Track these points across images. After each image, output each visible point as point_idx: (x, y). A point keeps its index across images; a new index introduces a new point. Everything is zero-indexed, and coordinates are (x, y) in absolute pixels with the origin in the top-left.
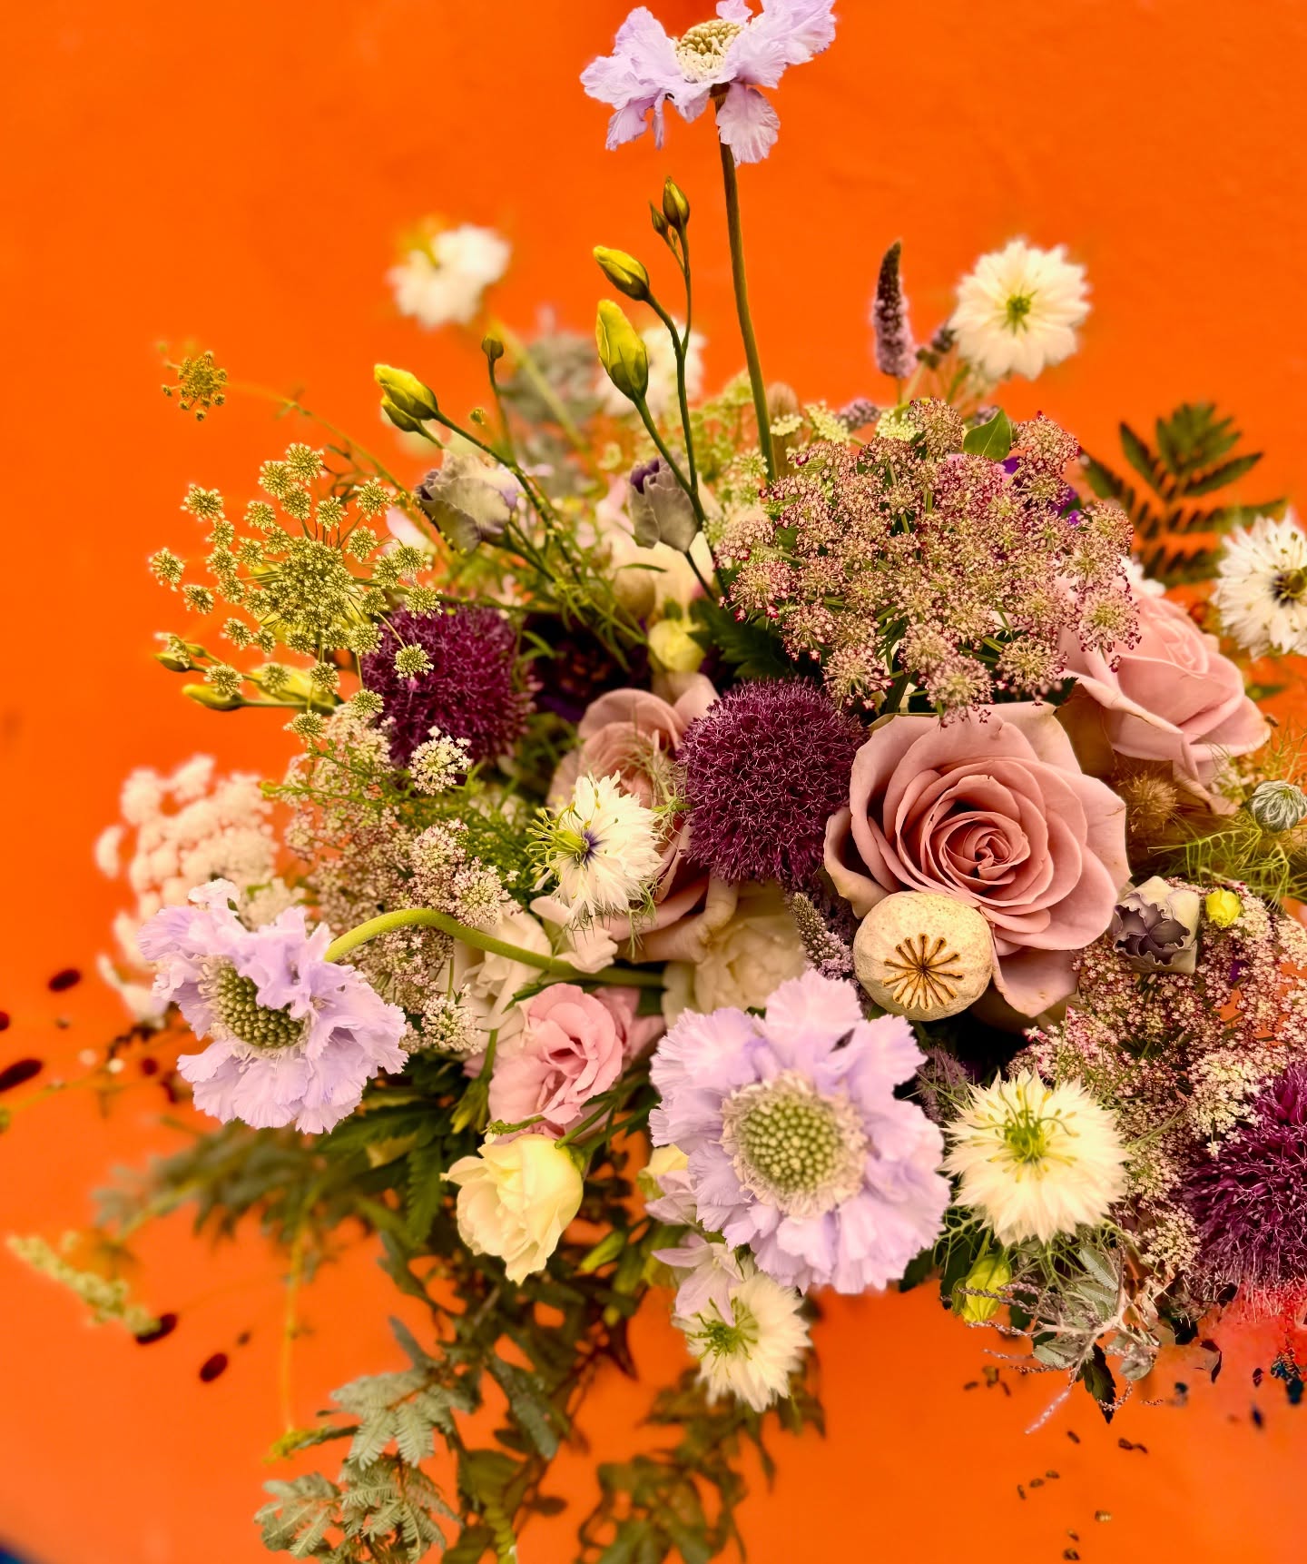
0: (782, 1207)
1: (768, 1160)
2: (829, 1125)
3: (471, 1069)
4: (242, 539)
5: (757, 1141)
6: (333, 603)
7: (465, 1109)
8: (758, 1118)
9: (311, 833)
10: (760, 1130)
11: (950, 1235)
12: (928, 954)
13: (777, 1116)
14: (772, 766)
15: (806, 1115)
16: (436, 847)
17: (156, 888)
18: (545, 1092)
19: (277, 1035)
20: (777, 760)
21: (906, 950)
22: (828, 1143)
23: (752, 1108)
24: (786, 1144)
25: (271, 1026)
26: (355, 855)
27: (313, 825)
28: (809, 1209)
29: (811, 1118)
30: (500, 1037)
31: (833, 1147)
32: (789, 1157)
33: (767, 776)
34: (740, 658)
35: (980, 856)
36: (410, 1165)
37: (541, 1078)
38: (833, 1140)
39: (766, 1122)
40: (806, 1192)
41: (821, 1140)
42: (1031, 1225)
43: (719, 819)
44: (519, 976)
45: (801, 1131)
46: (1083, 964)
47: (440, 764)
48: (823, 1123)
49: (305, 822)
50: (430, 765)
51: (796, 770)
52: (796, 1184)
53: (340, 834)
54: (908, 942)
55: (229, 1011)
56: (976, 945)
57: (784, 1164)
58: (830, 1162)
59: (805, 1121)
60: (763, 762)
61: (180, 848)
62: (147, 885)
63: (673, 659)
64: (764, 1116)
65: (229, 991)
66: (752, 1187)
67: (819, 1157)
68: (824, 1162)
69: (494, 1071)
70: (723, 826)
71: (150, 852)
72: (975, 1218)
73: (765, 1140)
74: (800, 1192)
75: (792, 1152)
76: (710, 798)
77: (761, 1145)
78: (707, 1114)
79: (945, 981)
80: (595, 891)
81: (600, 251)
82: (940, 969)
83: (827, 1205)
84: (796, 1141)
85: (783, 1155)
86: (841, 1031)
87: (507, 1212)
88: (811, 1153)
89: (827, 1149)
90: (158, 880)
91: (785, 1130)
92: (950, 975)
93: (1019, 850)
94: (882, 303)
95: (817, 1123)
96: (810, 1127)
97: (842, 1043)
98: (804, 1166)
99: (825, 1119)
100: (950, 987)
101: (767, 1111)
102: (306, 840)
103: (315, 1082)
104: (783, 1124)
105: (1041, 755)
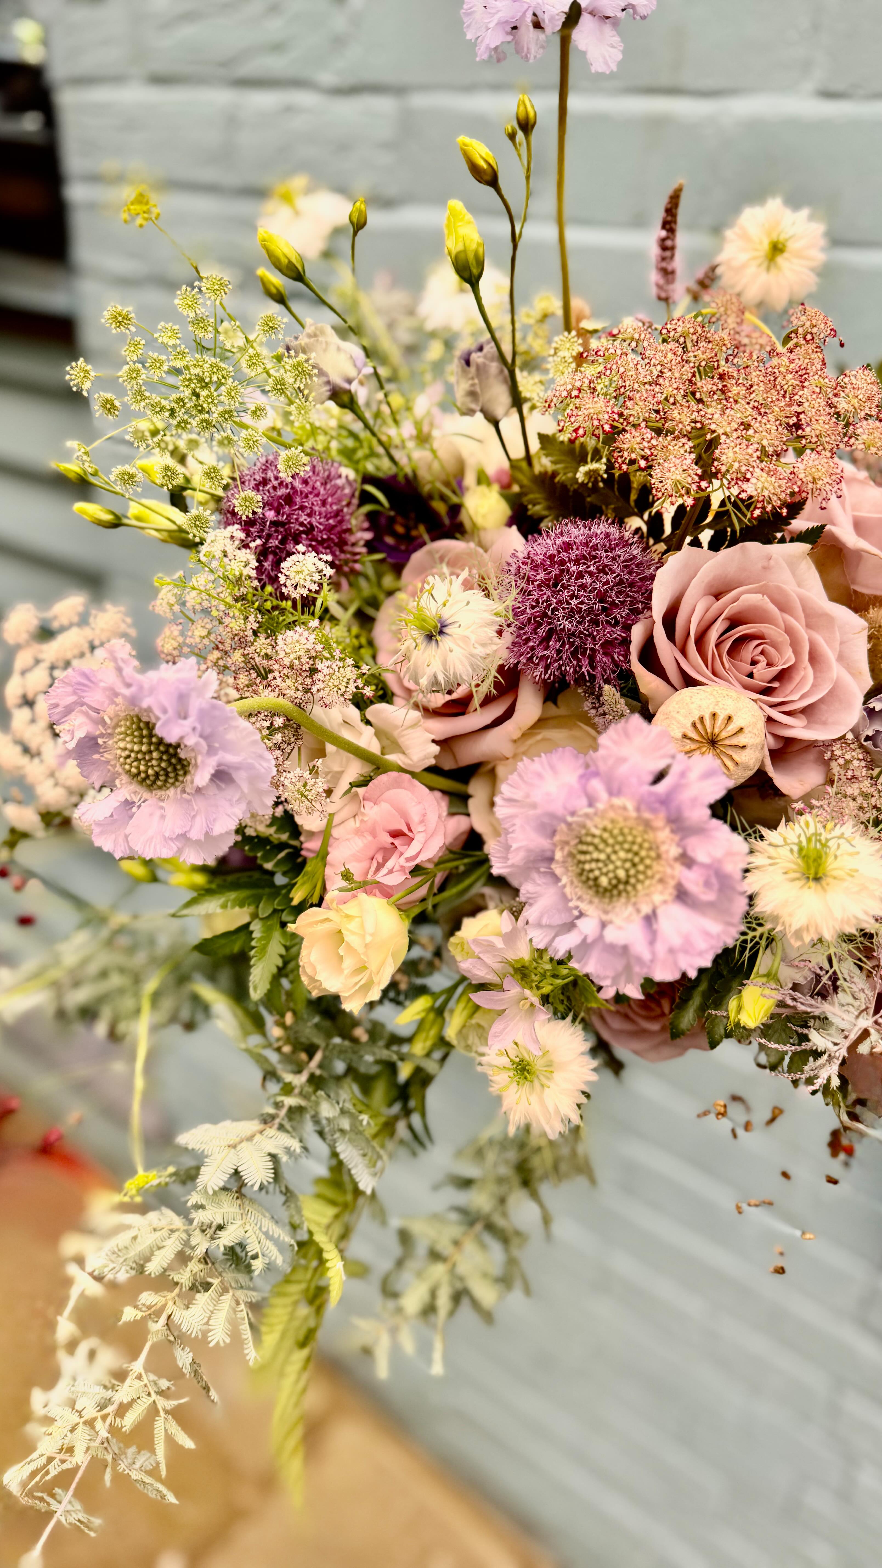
0: (605, 917)
1: (597, 873)
2: (649, 842)
3: (308, 850)
4: (150, 353)
5: (588, 857)
6: (225, 412)
7: (303, 884)
8: (589, 839)
9: (181, 639)
10: (591, 848)
11: (749, 937)
12: (717, 731)
13: (606, 835)
14: (588, 580)
15: (630, 833)
16: (298, 642)
17: (28, 702)
18: (374, 865)
19: (167, 775)
20: (591, 574)
21: (699, 726)
22: (648, 857)
23: (583, 832)
24: (613, 857)
25: (163, 765)
26: (218, 659)
27: (182, 633)
28: (630, 915)
29: (635, 837)
30: (337, 820)
31: (653, 859)
32: (616, 868)
33: (583, 587)
34: (545, 513)
35: (754, 663)
36: (252, 932)
37: (371, 854)
38: (653, 854)
39: (596, 841)
40: (628, 898)
41: (643, 853)
42: (817, 927)
43: (539, 625)
44: (355, 770)
45: (626, 846)
46: (832, 754)
47: (306, 572)
48: (644, 840)
49: (176, 630)
50: (297, 572)
51: (607, 583)
52: (620, 894)
53: (206, 641)
54: (702, 719)
55: (127, 753)
56: (755, 724)
57: (611, 875)
58: (649, 873)
59: (630, 838)
60: (580, 575)
61: (53, 668)
62: (19, 701)
63: (484, 516)
64: (594, 836)
65: (127, 735)
66: (579, 903)
67: (641, 867)
68: (644, 873)
69: (329, 849)
70: (541, 631)
71: (23, 673)
72: (768, 926)
73: (595, 855)
74: (623, 900)
75: (619, 863)
76: (533, 607)
77: (592, 860)
78: (541, 842)
79: (730, 752)
80: (444, 664)
81: (463, 139)
82: (727, 742)
83: (646, 909)
84: (622, 854)
85: (611, 867)
86: (660, 765)
87: (351, 949)
88: (634, 865)
89: (648, 862)
90: (30, 696)
91: (613, 846)
92: (736, 746)
93: (786, 659)
94: (664, 233)
95: (639, 840)
96: (633, 843)
97: (660, 777)
98: (628, 876)
99: (646, 837)
100: (735, 756)
101: (597, 832)
102: (175, 644)
103: (198, 819)
104: (611, 841)
105: (799, 586)
